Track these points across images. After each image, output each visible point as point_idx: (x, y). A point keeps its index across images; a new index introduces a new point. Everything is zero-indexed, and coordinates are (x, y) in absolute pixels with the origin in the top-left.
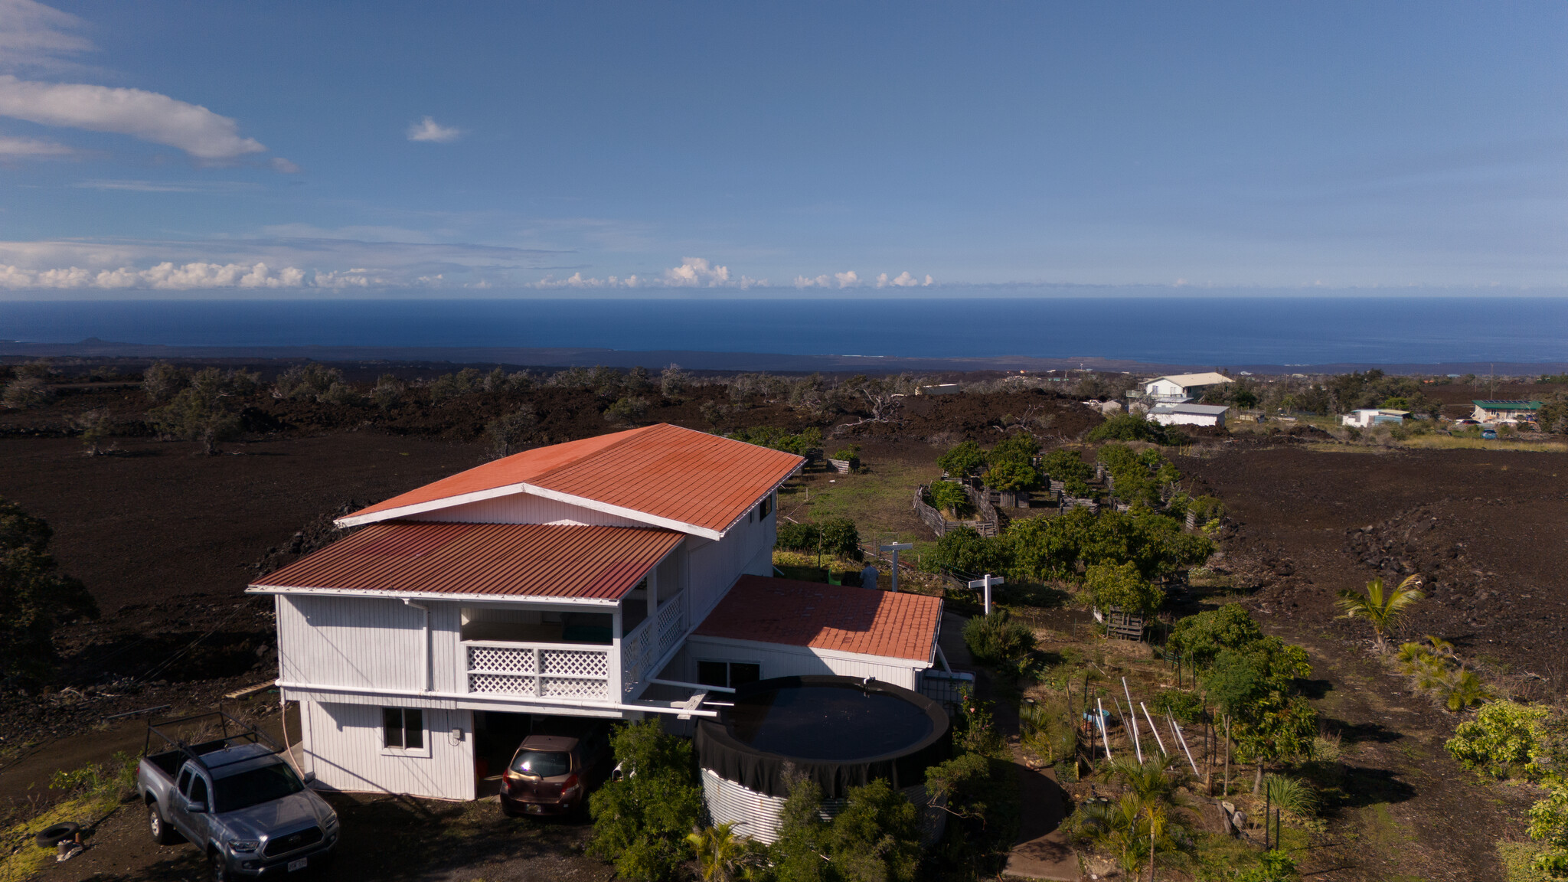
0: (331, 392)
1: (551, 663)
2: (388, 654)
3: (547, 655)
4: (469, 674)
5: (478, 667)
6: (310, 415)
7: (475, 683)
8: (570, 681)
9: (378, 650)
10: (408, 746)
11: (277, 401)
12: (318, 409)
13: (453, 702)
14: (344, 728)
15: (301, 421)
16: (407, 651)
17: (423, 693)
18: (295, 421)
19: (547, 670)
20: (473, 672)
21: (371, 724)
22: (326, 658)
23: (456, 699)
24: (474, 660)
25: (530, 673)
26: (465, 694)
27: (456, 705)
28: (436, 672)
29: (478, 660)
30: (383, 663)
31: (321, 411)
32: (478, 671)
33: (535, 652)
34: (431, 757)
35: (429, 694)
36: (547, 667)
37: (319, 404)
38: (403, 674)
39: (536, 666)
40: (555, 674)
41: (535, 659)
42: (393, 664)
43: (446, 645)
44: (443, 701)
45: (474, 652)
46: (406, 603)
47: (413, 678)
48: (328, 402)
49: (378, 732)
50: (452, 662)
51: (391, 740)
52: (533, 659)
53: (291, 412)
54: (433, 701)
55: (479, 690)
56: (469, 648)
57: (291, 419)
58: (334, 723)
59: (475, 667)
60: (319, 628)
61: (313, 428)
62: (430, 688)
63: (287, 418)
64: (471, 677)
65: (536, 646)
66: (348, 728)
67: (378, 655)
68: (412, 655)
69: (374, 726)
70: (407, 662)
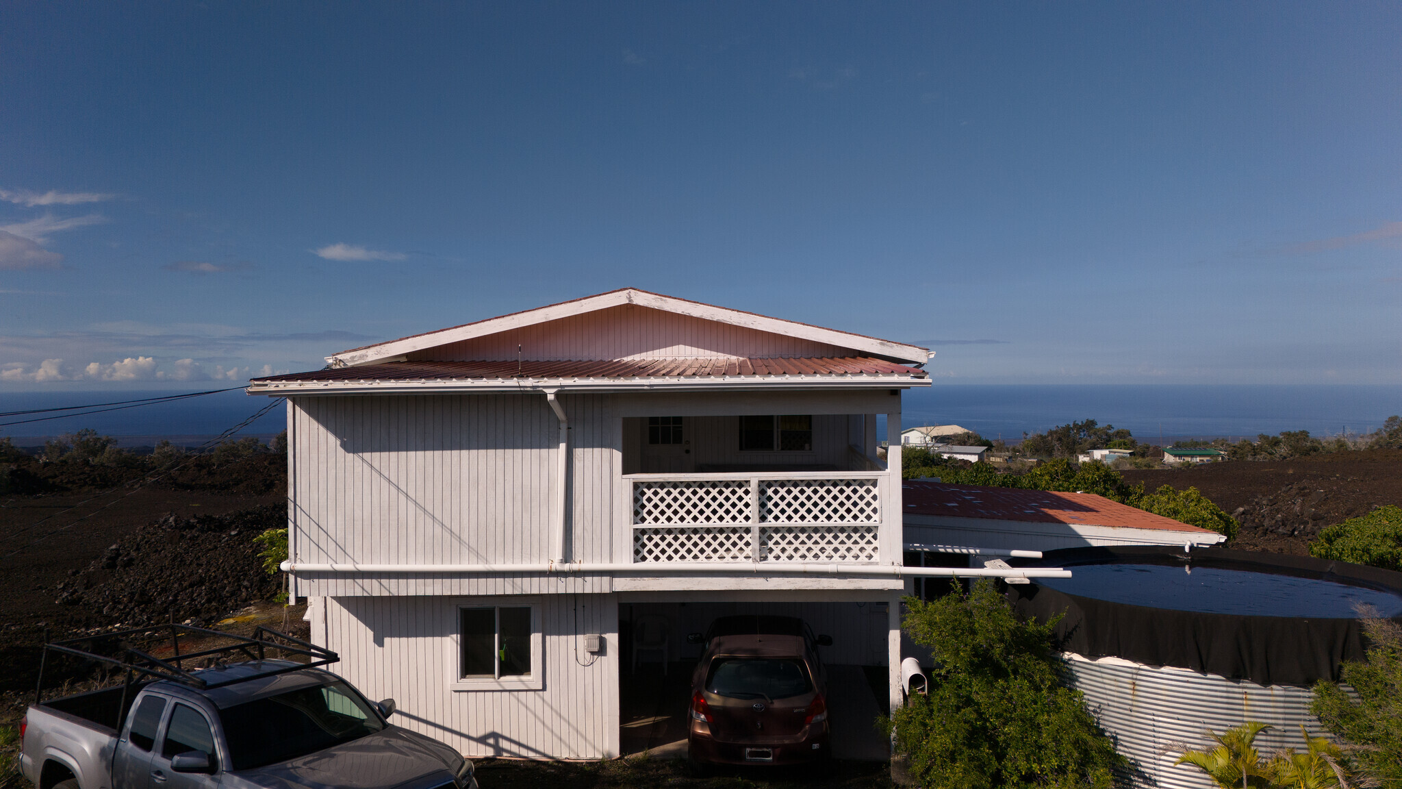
0: (106, 455)
1: (776, 505)
2: (491, 504)
3: (770, 492)
4: (635, 530)
5: (650, 519)
6: (82, 476)
7: (644, 545)
8: (809, 531)
9: (474, 498)
10: (502, 674)
11: (46, 464)
12: (93, 471)
13: (606, 579)
14: (387, 640)
15: (73, 482)
16: (527, 496)
17: (557, 566)
18: (67, 483)
19: (770, 517)
20: (641, 526)
21: (438, 631)
22: (376, 517)
23: (612, 574)
24: (643, 506)
25: (741, 522)
26: (625, 561)
27: (611, 584)
28: (577, 530)
29: (649, 506)
30: (482, 518)
31: (96, 473)
32: (649, 524)
33: (753, 487)
34: (544, 689)
35: (567, 567)
36: (770, 512)
37: (92, 466)
38: (518, 538)
39: (753, 511)
40: (783, 522)
41: (752, 498)
42: (500, 521)
43: (597, 481)
44: (589, 579)
45: (643, 494)
46: (551, 397)
47: (535, 545)
48: (102, 465)
49: (449, 647)
50: (606, 510)
51: (473, 663)
52: (746, 499)
53: (62, 474)
54: (571, 579)
55: (650, 558)
56: (636, 486)
57: (62, 481)
58: (370, 634)
59: (643, 520)
60: (367, 455)
61: (86, 490)
62: (568, 556)
63: (58, 480)
64: (638, 536)
65: (754, 477)
66: (396, 640)
67: (474, 506)
68: (535, 504)
69: (442, 633)
70: (526, 516)
